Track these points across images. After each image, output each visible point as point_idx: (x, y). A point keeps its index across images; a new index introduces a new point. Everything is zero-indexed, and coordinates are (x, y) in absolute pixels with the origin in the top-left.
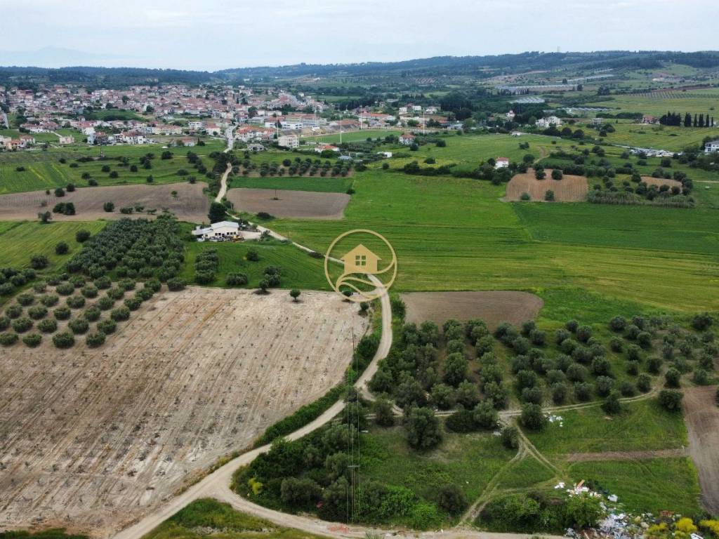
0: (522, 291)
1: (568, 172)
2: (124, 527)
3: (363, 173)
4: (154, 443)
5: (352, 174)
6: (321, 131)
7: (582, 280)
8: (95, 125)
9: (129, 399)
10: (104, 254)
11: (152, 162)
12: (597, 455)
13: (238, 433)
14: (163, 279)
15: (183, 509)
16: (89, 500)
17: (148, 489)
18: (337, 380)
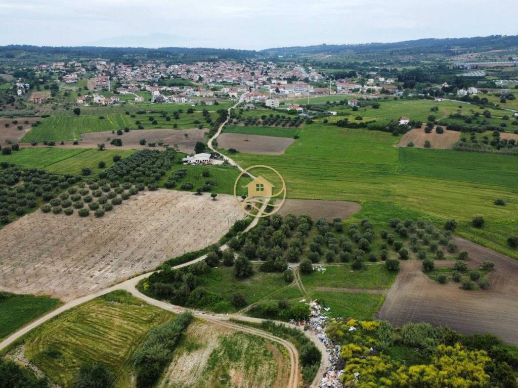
0: (353, 201)
1: (449, 128)
2: (77, 298)
3: (309, 126)
4: (109, 264)
5: (302, 126)
6: (301, 96)
7: (397, 198)
8: (162, 89)
9: (105, 244)
10: (122, 169)
11: (181, 115)
12: (334, 289)
13: (151, 263)
14: (147, 184)
15: (108, 293)
16: (67, 286)
17: (96, 283)
18: (216, 241)
